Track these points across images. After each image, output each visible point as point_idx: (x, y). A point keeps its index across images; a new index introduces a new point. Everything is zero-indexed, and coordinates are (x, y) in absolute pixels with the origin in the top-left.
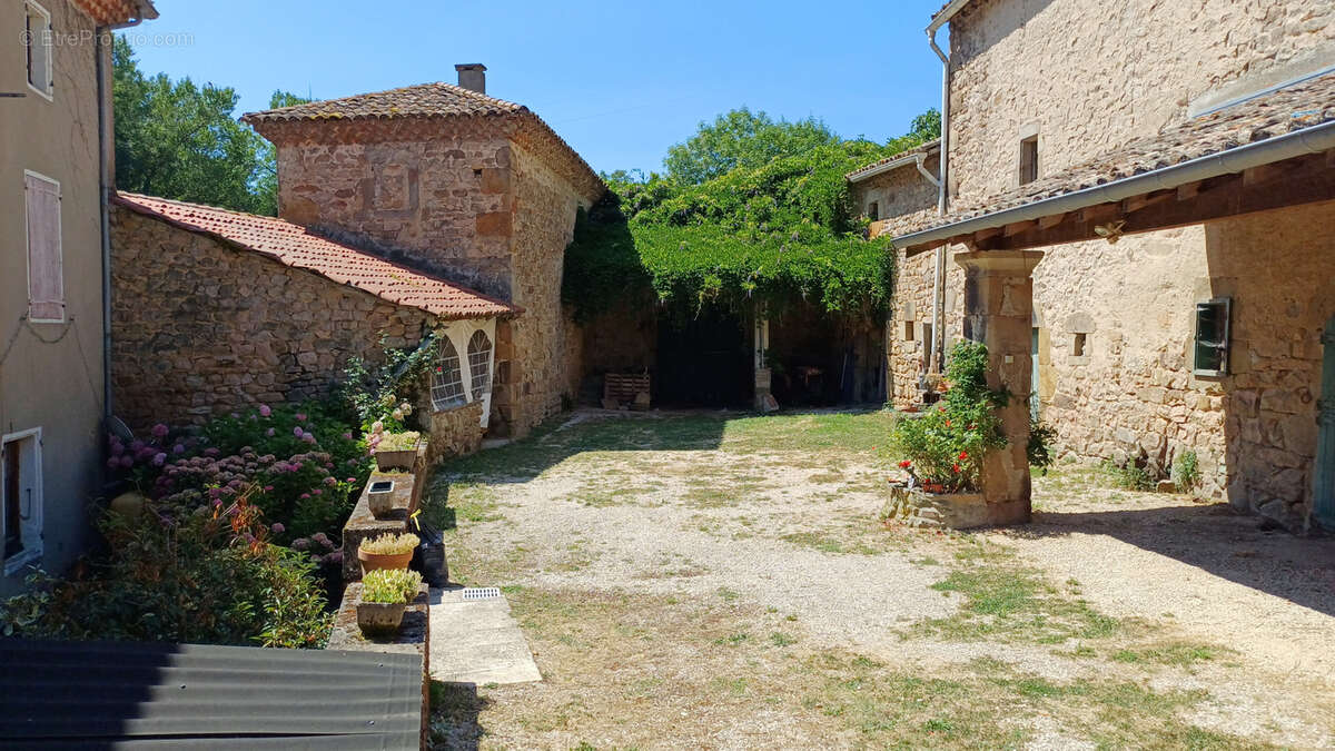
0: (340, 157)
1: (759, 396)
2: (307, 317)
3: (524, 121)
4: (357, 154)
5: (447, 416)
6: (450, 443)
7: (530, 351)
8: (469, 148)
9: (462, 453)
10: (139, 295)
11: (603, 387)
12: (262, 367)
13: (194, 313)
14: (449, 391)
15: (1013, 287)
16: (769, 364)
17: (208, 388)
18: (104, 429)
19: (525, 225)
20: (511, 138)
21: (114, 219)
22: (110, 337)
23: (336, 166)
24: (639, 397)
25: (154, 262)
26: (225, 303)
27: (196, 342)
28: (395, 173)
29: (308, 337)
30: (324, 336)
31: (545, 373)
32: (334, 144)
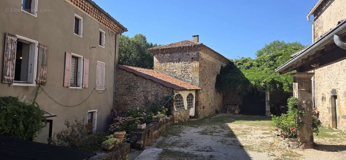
0: (165, 56)
1: (267, 113)
2: (150, 89)
3: (202, 46)
4: (169, 56)
5: (179, 112)
6: (180, 118)
7: (205, 99)
8: (191, 53)
9: (184, 121)
10: (120, 85)
11: (227, 109)
12: (141, 100)
13: (129, 89)
14: (180, 106)
15: (306, 82)
16: (270, 104)
17: (131, 104)
18: (112, 111)
19: (203, 70)
20: (199, 50)
21: (117, 70)
22: (115, 93)
23: (164, 59)
24: (236, 111)
25: (123, 78)
26: (135, 86)
27: (130, 94)
28: (176, 59)
29: (150, 94)
30: (153, 93)
31: (210, 104)
32: (164, 54)
